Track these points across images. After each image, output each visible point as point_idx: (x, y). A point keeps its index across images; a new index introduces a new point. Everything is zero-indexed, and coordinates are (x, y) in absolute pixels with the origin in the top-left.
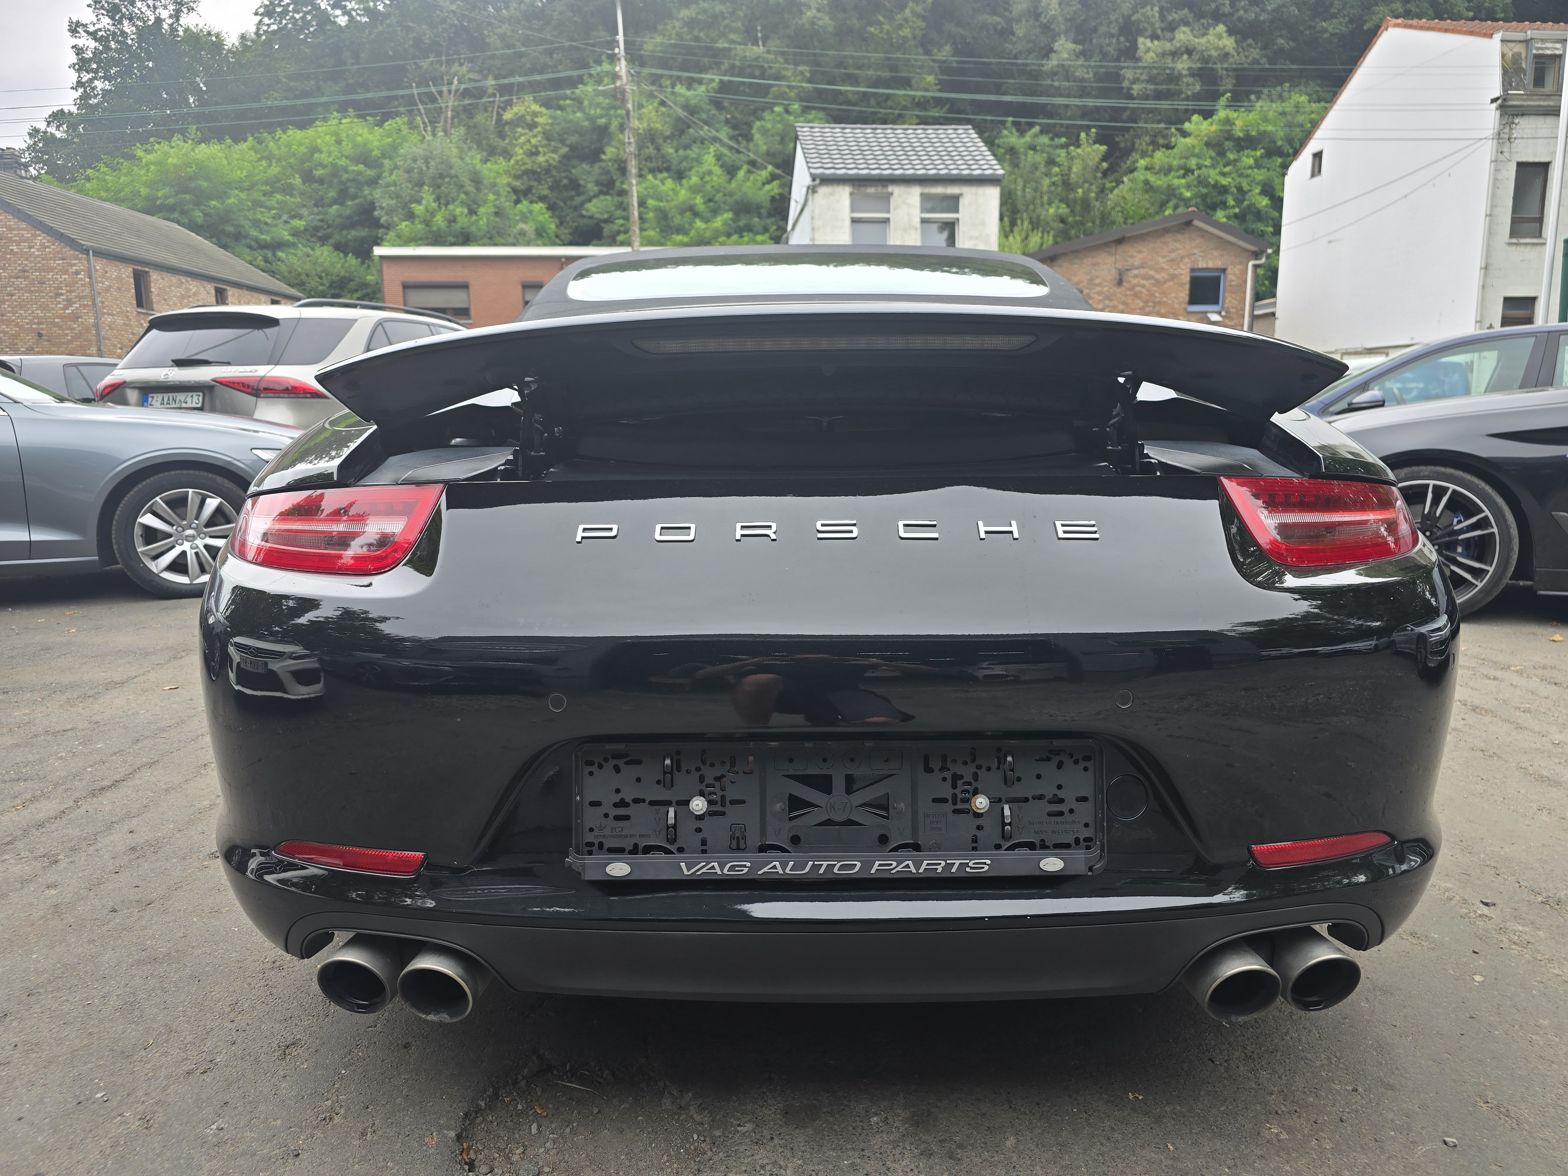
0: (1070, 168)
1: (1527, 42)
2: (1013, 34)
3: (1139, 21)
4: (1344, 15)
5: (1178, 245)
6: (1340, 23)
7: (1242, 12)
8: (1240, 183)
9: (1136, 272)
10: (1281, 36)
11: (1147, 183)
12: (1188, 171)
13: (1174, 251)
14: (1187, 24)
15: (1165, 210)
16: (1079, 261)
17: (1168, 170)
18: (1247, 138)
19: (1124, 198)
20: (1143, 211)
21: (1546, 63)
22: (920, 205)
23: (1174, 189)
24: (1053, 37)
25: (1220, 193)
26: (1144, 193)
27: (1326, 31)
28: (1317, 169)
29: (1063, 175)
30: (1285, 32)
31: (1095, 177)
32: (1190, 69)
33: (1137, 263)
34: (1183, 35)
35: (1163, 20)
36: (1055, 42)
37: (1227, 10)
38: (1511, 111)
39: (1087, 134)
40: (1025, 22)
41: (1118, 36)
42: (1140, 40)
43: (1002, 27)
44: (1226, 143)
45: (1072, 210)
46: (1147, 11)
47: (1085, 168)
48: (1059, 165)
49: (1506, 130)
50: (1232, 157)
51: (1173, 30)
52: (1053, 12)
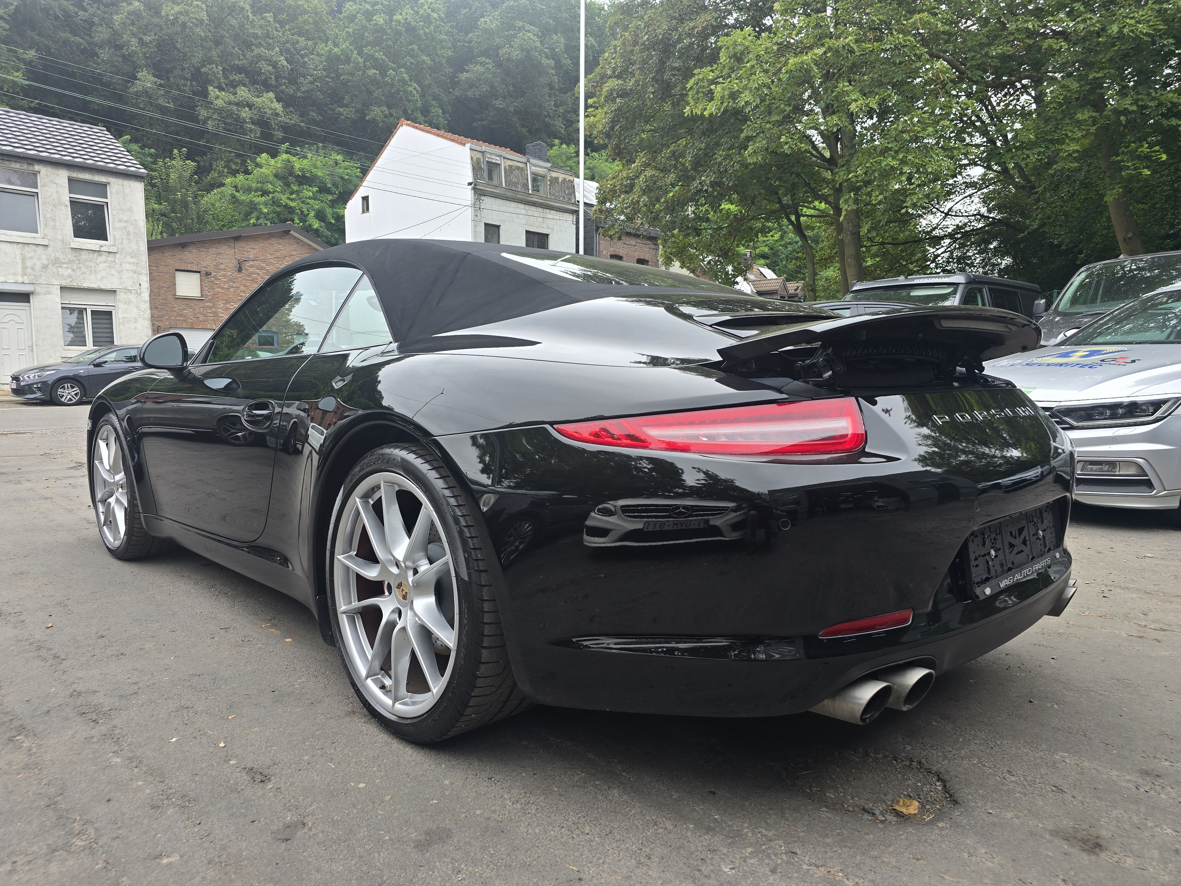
0: (168, 175)
1: (483, 152)
2: (98, 57)
3: (207, 74)
4: (352, 107)
5: (281, 247)
6: (351, 111)
7: (284, 87)
8: (302, 207)
9: (251, 263)
10: (312, 110)
11: (233, 196)
12: (265, 193)
13: (278, 251)
14: (244, 85)
15: (250, 219)
16: (205, 250)
17: (248, 190)
18: (304, 177)
19: (213, 205)
20: (230, 217)
21: (493, 167)
22: (67, 186)
23: (255, 204)
24: (136, 68)
25: (289, 212)
26: (230, 203)
27: (342, 115)
28: (366, 208)
29: (162, 179)
30: (314, 108)
31: (190, 185)
32: (251, 118)
33: (251, 257)
34: (243, 93)
35: (226, 78)
36: (138, 72)
37: (274, 83)
38: (479, 192)
39: (179, 151)
40: (107, 49)
41: (191, 81)
42: (210, 88)
43: (85, 47)
44: (290, 178)
45: (173, 208)
46: (213, 68)
47: (180, 177)
48: (156, 171)
49: (478, 203)
50: (295, 188)
51: (235, 87)
52: (134, 48)
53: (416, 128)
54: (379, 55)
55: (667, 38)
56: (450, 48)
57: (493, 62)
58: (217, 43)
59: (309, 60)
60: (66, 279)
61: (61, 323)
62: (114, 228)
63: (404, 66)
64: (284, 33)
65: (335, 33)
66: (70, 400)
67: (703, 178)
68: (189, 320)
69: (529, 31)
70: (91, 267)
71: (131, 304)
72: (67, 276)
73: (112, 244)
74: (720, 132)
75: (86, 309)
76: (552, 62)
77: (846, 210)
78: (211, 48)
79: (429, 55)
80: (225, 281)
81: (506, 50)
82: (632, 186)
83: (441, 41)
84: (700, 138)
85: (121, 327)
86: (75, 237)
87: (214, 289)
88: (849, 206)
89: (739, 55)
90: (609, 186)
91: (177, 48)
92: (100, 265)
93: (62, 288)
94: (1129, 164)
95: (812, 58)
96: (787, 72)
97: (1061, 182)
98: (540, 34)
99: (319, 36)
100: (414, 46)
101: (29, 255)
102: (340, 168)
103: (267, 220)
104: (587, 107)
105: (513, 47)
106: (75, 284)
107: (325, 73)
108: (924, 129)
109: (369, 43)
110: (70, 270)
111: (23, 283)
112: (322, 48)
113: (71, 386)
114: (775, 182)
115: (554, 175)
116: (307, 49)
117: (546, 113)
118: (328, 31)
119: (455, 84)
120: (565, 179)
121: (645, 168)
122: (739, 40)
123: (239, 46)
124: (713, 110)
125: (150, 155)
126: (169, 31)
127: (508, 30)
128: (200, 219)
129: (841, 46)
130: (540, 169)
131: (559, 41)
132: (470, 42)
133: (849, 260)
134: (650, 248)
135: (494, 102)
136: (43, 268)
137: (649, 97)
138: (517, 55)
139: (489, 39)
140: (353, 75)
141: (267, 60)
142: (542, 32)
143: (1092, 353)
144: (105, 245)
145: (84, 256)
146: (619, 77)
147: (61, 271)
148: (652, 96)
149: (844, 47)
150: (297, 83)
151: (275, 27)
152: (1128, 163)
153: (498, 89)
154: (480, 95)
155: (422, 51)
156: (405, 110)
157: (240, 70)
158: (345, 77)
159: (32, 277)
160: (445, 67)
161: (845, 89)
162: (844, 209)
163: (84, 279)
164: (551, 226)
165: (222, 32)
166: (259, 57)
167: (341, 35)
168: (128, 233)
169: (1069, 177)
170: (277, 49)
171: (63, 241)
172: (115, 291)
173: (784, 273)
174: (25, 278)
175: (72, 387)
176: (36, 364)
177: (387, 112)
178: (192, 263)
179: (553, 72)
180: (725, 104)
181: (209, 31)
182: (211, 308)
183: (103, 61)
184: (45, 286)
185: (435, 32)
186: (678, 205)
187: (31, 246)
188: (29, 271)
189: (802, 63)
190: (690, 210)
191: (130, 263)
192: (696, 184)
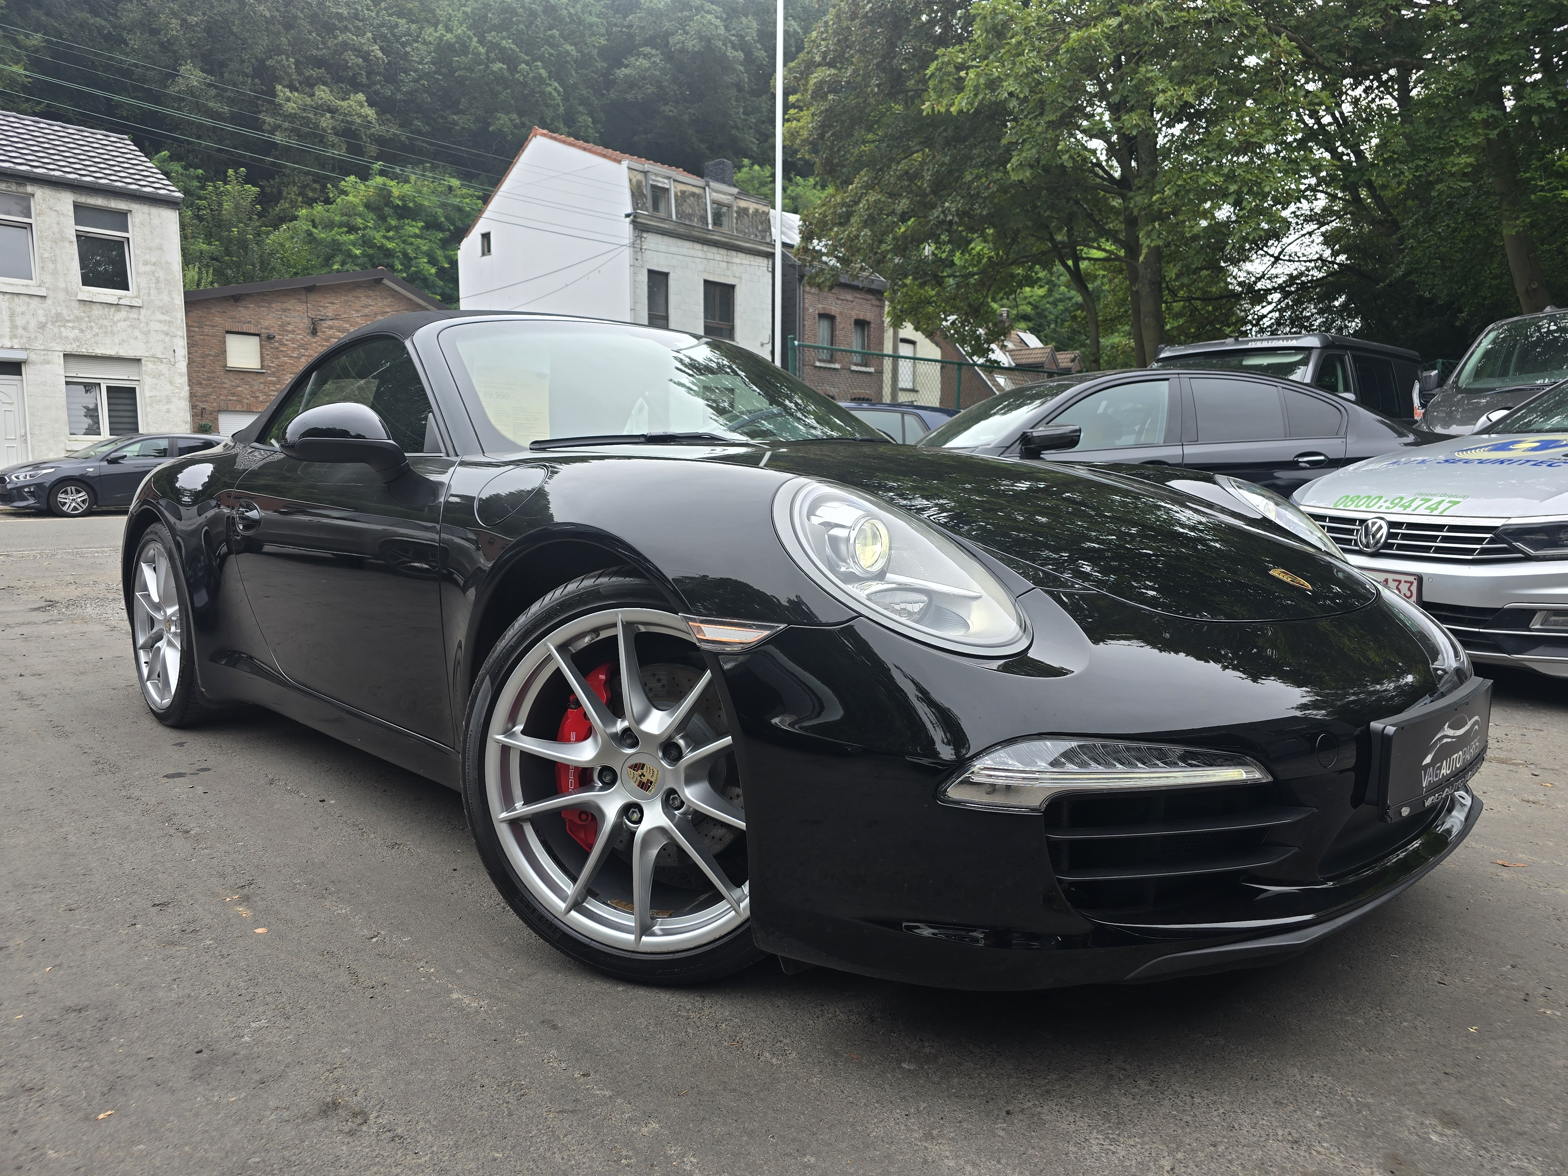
0: (220, 205)
1: (645, 173)
2: (127, 45)
3: (274, 68)
4: (471, 114)
5: (370, 302)
6: (469, 120)
7: (379, 86)
8: (404, 249)
9: (330, 323)
10: (417, 118)
11: (309, 234)
12: (352, 229)
13: (366, 306)
14: (325, 84)
15: (333, 264)
16: (267, 305)
17: (329, 225)
18: (405, 207)
19: (282, 245)
20: (304, 262)
21: (659, 193)
22: (73, 215)
23: (340, 244)
24: (177, 60)
25: (385, 255)
26: (304, 243)
27: (457, 124)
28: (486, 249)
29: (212, 210)
30: (420, 115)
31: (250, 219)
32: (334, 128)
33: (330, 314)
34: (323, 94)
35: (299, 73)
36: (181, 65)
37: (364, 80)
38: (640, 227)
39: (236, 172)
40: (139, 34)
41: (253, 77)
42: (279, 87)
43: (109, 32)
44: (386, 209)
45: (226, 249)
46: (282, 60)
47: (237, 206)
48: (205, 199)
49: (638, 242)
50: (393, 223)
51: (312, 86)
52: (174, 32)
53: (555, 139)
54: (507, 44)
55: (898, 8)
56: (603, 35)
57: (662, 54)
58: (288, 27)
59: (413, 50)
60: (71, 344)
61: (65, 403)
62: (137, 273)
63: (541, 58)
64: (378, 13)
65: (448, 13)
66: (75, 509)
67: (947, 204)
68: (245, 401)
69: (709, 12)
70: (106, 327)
71: (162, 378)
72: (74, 339)
73: (135, 294)
74: (972, 140)
75: (99, 384)
76: (741, 55)
77: (1148, 246)
78: (279, 33)
79: (575, 45)
80: (294, 348)
81: (678, 37)
82: (848, 216)
83: (591, 25)
84: (943, 149)
85: (149, 409)
86: (84, 284)
87: (278, 358)
88: (1152, 240)
89: (999, 27)
90: (817, 215)
91: (233, 33)
92: (119, 324)
93: (66, 356)
94: (1543, 183)
95: (1102, 31)
96: (1067, 51)
97: (1439, 213)
98: (724, 16)
99: (426, 18)
100: (555, 31)
101: (19, 310)
102: (456, 196)
103: (355, 265)
104: (786, 107)
105: (687, 33)
106: (83, 351)
107: (434, 68)
108: (1260, 132)
109: (494, 28)
110: (77, 331)
111: (12, 348)
112: (430, 34)
113: (76, 490)
114: (1045, 212)
115: (743, 204)
116: (410, 35)
117: (732, 123)
118: (438, 11)
119: (610, 83)
120: (757, 211)
121: (867, 190)
122: (1000, 7)
123: (317, 30)
124: (964, 104)
125: (198, 178)
126: (222, 10)
127: (681, 11)
128: (264, 264)
129: (1144, 13)
130: (724, 196)
131: (751, 25)
132: (630, 26)
133: (1146, 320)
134: (872, 305)
135: (663, 108)
136: (39, 328)
137: (872, 91)
138: (694, 45)
139: (655, 23)
140: (471, 70)
141: (356, 50)
142: (728, 14)
143: (1545, 445)
144: (126, 296)
145: (97, 311)
146: (831, 65)
147: (65, 332)
148: (876, 90)
149: (1148, 15)
150: (396, 82)
151: (367, 5)
152: (1541, 181)
153: (668, 90)
154: (642, 98)
155: (565, 39)
156: (542, 118)
157: (319, 63)
158: (462, 73)
159: (25, 340)
160: (596, 61)
161: (1149, 75)
162: (1145, 245)
163: (96, 343)
164: (738, 275)
165: (294, 11)
166: (345, 45)
167: (455, 16)
168: (158, 281)
169: (1450, 205)
170: (369, 35)
171: (67, 291)
172: (139, 360)
173: (1053, 340)
174: (15, 341)
175: (78, 492)
176: (31, 460)
177: (518, 121)
178: (249, 322)
179: (741, 68)
180: (980, 97)
181: (277, 10)
182: (274, 384)
183: (133, 50)
184: (43, 353)
185: (583, 12)
186: (911, 242)
187: (22, 297)
188: (20, 331)
189: (1089, 37)
190: (928, 250)
191: (160, 322)
192: (936, 213)
